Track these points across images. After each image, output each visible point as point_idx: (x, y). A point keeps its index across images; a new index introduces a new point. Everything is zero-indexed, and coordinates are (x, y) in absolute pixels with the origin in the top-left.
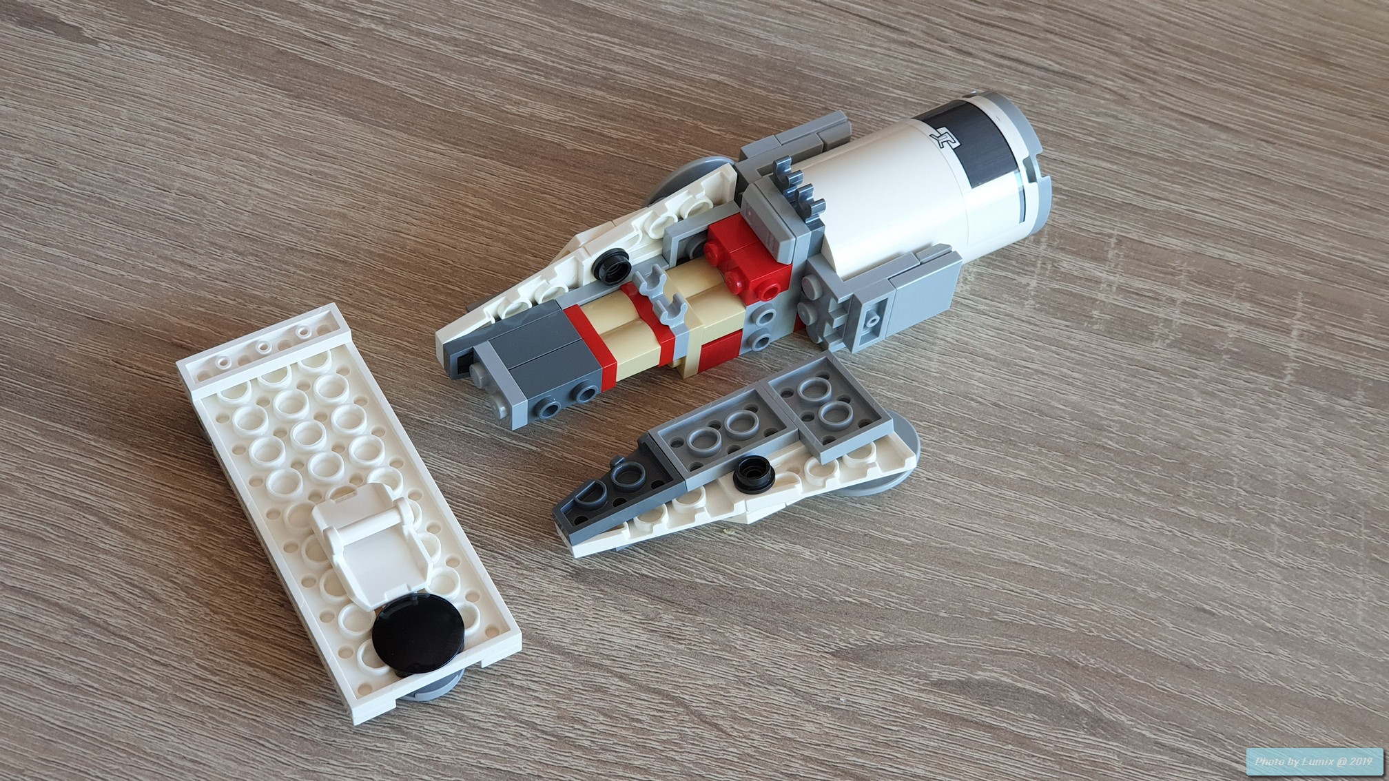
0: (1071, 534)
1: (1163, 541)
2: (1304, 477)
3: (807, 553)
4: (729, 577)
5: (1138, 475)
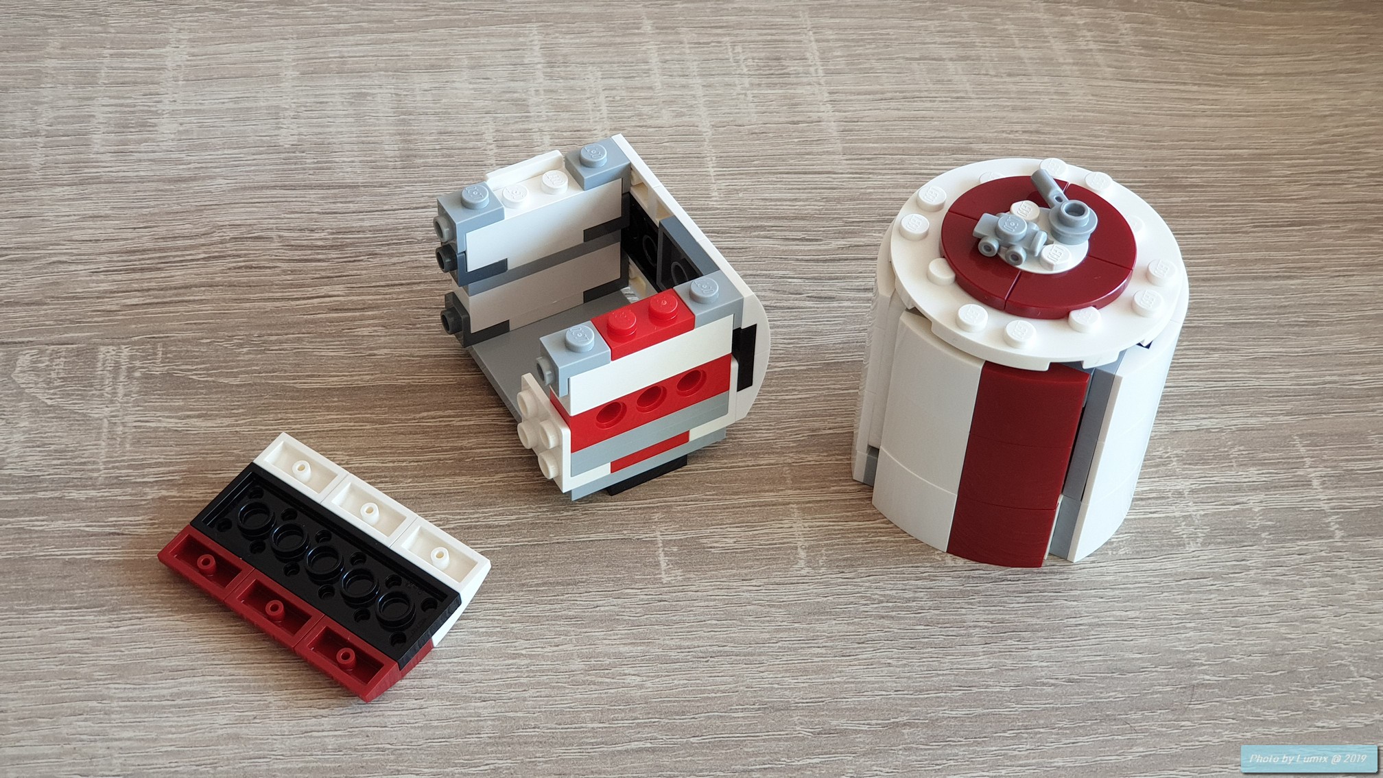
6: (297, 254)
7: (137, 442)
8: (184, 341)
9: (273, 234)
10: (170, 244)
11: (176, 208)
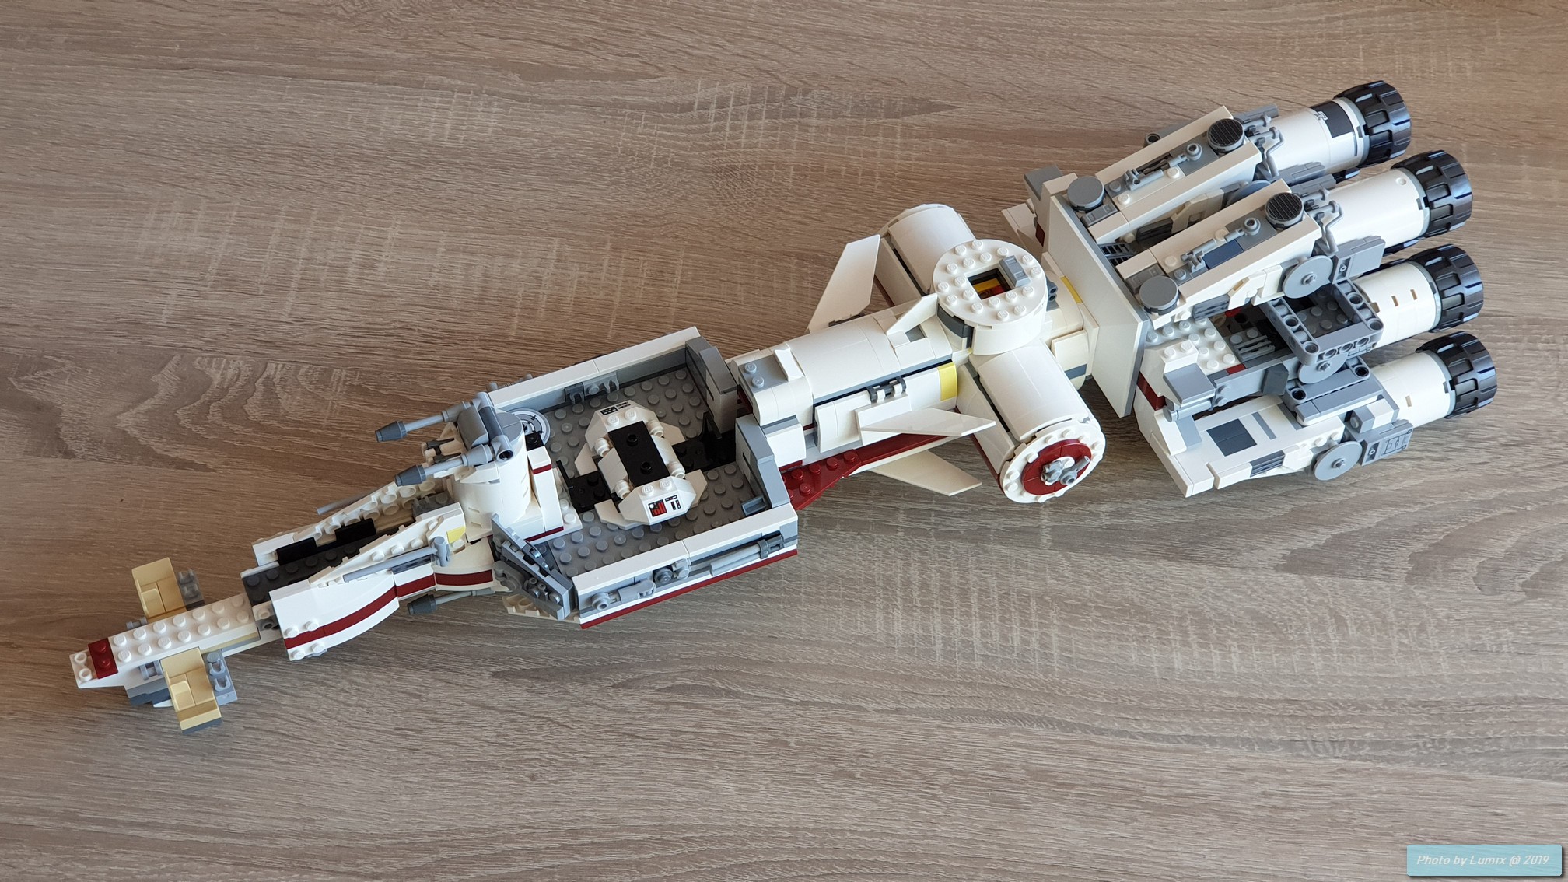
0: (712, 615)
1: (752, 610)
2: (814, 570)
3: (595, 646)
4: (563, 663)
5: (739, 583)
6: (424, 339)
7: (341, 413)
8: (369, 372)
9: (416, 328)
10: (372, 326)
11: (378, 309)
